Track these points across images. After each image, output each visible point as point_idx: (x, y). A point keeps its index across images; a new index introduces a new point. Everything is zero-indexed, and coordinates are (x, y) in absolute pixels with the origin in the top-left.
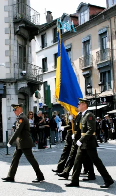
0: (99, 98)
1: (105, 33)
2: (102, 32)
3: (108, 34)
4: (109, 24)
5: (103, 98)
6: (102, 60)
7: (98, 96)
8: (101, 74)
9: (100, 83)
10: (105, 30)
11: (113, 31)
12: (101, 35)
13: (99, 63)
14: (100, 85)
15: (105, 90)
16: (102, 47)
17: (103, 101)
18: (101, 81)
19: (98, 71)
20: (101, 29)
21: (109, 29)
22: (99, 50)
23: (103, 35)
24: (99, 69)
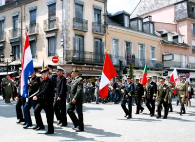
0: (10, 66)
1: (17, 16)
2: (14, 15)
3: (19, 17)
4: (20, 10)
5: (13, 66)
6: (14, 36)
7: (9, 65)
8: (12, 47)
9: (11, 54)
10: (17, 14)
11: (23, 15)
12: (14, 17)
13: (11, 39)
14: (11, 56)
15: (15, 60)
16: (14, 27)
17: (13, 69)
18: (12, 53)
19: (10, 45)
20: (14, 13)
21: (20, 14)
22: (11, 28)
23: (15, 18)
24: (11, 43)
